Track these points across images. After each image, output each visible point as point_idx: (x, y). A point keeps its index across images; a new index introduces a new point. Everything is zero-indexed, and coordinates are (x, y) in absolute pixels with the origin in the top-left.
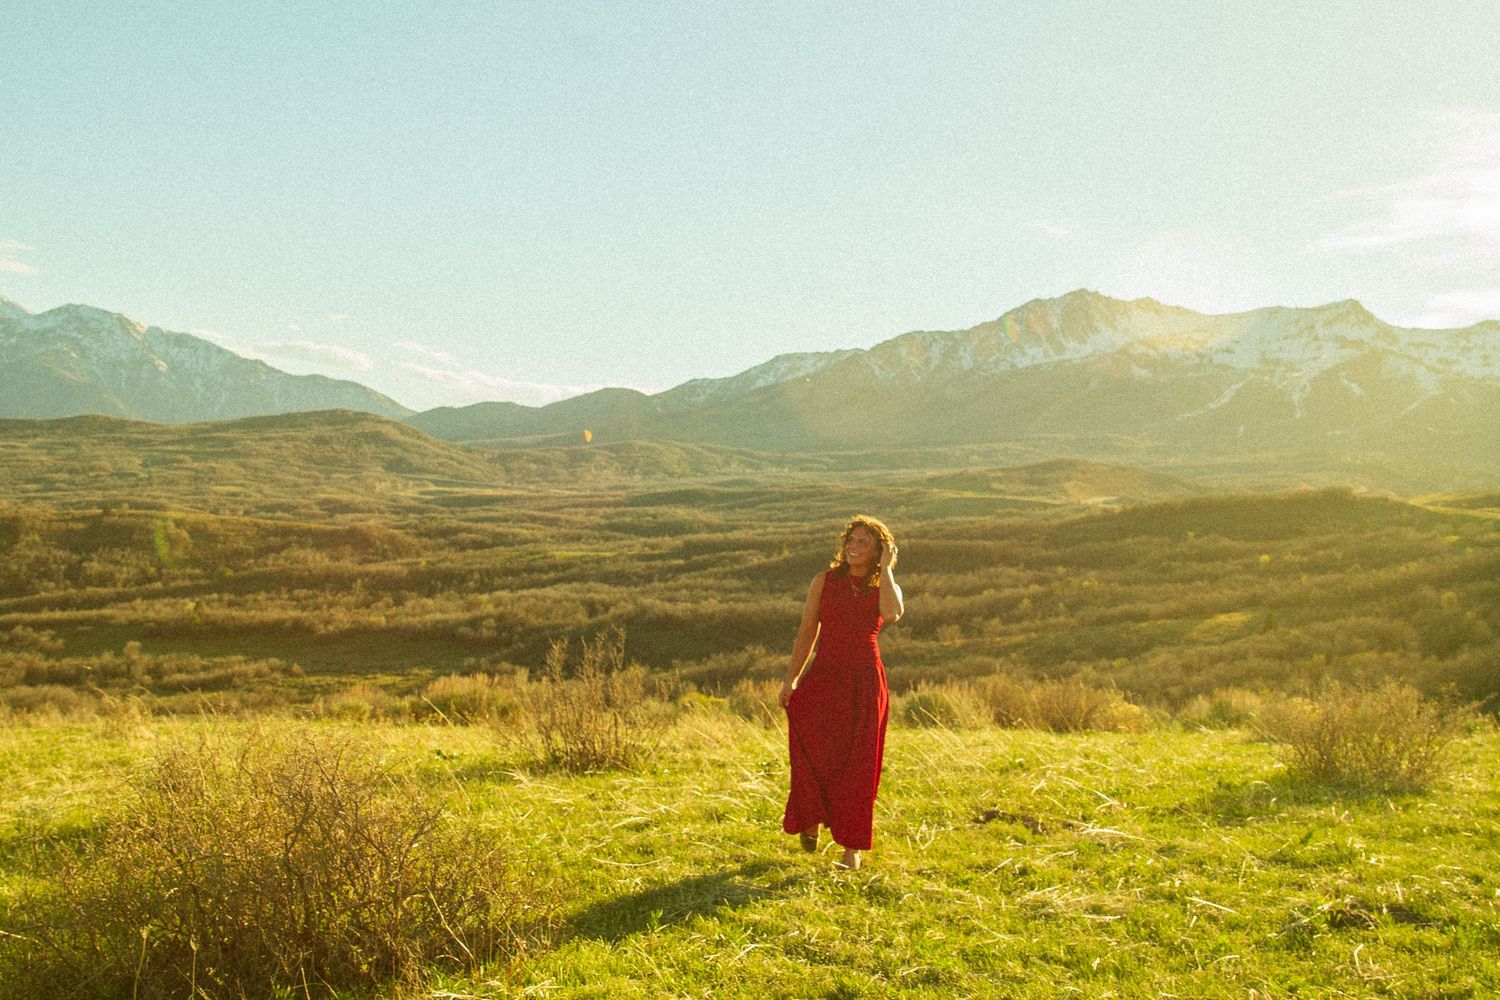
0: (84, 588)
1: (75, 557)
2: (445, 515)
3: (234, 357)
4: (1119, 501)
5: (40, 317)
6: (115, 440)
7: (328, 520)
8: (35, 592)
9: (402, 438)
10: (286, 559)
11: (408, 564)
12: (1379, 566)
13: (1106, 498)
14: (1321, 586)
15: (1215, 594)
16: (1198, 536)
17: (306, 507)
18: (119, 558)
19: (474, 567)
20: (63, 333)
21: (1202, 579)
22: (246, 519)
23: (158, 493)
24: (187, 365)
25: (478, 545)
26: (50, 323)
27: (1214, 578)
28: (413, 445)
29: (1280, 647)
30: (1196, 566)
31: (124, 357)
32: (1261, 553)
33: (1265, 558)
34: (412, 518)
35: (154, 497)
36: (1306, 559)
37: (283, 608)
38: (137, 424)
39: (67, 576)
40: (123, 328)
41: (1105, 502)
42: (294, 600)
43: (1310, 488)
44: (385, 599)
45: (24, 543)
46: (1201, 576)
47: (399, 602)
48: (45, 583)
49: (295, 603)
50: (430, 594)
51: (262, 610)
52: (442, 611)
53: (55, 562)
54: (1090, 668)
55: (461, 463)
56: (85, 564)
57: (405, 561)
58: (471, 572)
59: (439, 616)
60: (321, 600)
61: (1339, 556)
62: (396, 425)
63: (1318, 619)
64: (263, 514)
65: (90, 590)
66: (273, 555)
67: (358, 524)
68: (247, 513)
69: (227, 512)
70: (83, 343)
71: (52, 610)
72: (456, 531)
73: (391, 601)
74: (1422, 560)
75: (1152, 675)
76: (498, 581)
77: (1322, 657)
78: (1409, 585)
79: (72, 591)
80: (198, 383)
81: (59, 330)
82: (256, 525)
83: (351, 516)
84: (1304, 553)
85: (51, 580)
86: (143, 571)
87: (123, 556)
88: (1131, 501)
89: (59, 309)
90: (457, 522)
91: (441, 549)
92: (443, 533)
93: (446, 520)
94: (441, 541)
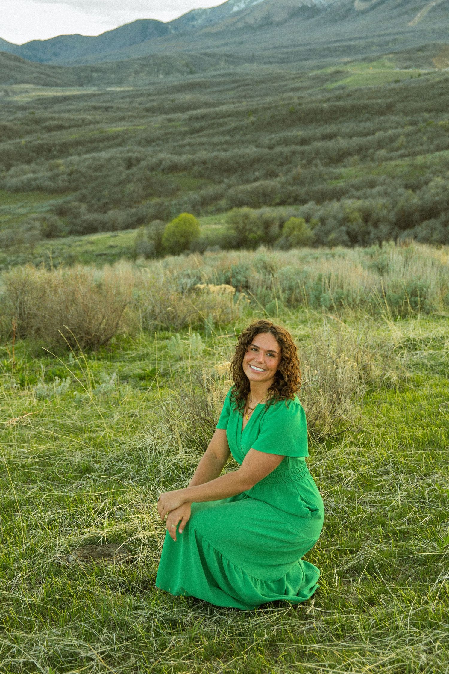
2: (40, 110)
19: (57, 142)
25: (60, 128)
58: (54, 145)
76: (72, 150)
90: (47, 114)
91: (36, 132)
92: (37, 122)
93: (40, 113)
94: (36, 127)
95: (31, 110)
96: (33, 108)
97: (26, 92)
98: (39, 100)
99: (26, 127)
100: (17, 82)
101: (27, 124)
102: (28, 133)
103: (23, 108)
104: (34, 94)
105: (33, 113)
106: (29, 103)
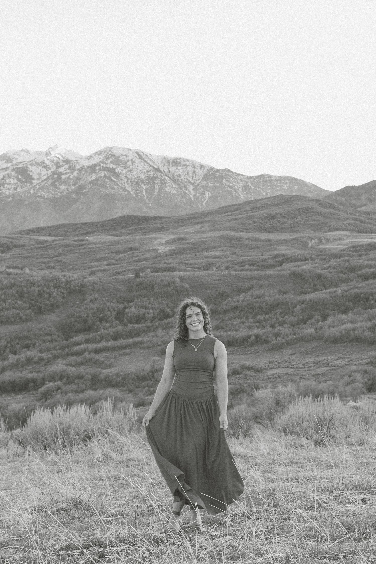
0: (126, 325)
1: (121, 306)
2: (355, 258)
3: (211, 169)
5: (90, 157)
6: (141, 229)
7: (279, 268)
8: (98, 329)
9: (322, 210)
10: (252, 296)
11: (330, 293)
17: (265, 260)
18: (147, 304)
20: (104, 166)
22: (226, 272)
23: (170, 261)
24: (182, 177)
26: (96, 160)
28: (331, 213)
31: (143, 176)
34: (334, 262)
35: (168, 264)
37: (250, 328)
38: (155, 218)
39: (116, 319)
40: (141, 158)
42: (257, 322)
44: (317, 317)
45: (89, 300)
47: (325, 318)
48: (104, 324)
49: (258, 324)
50: (345, 312)
51: (236, 331)
52: (352, 322)
53: (109, 311)
55: (362, 222)
56: (126, 310)
57: (328, 291)
58: (372, 294)
59: (350, 326)
60: (274, 320)
62: (317, 201)
64: (237, 267)
65: (130, 326)
66: (243, 294)
67: (299, 269)
68: (227, 268)
69: (214, 269)
70: (117, 171)
71: (108, 341)
72: (361, 268)
73: (320, 318)
79: (120, 328)
80: (191, 188)
81: (102, 165)
82: (231, 275)
83: (293, 264)
85: (107, 322)
86: (163, 311)
87: (150, 303)
89: (101, 151)
90: (362, 261)
91: (352, 281)
92: (353, 270)
93: (356, 261)
94: (352, 275)
95: (346, 258)
96: (348, 255)
97: (340, 239)
98: (354, 247)
99: (341, 275)
100: (331, 230)
101: (342, 272)
102: (343, 281)
103: (337, 256)
104: (347, 241)
105: (348, 261)
106: (344, 250)
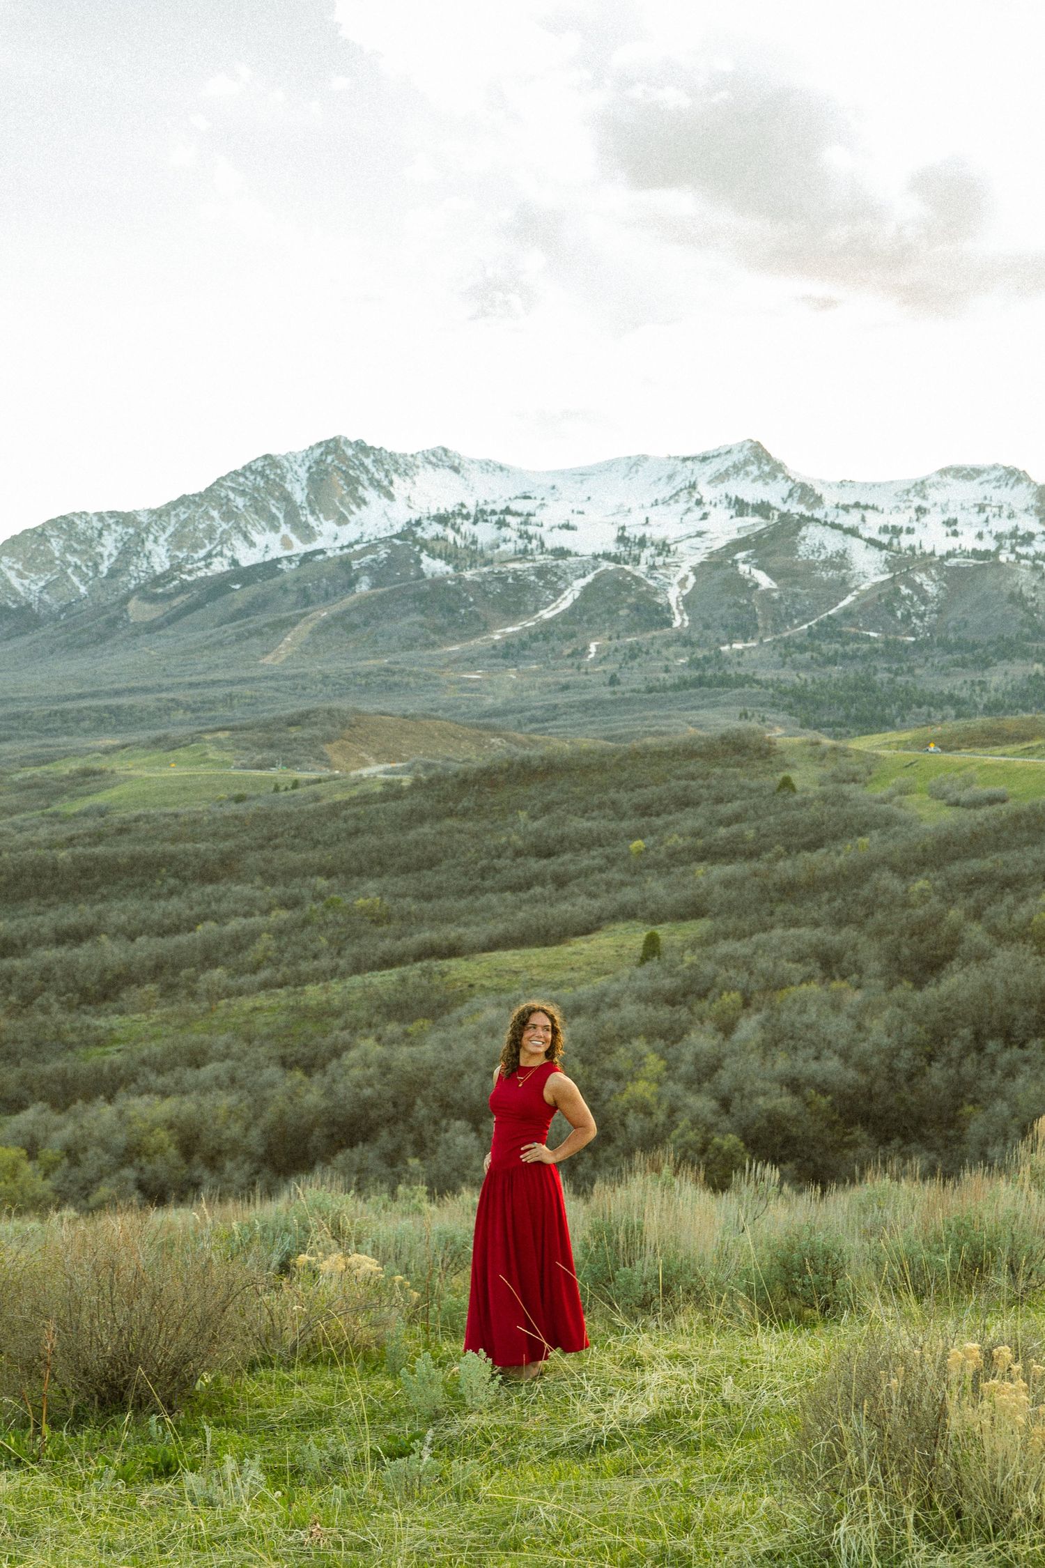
4: (409, 770)
12: (813, 846)
13: (389, 766)
14: (727, 884)
15: (565, 907)
16: (534, 818)
21: (543, 884)
27: (561, 881)
29: (668, 983)
30: (535, 865)
32: (632, 837)
33: (638, 844)
36: (700, 842)
41: (386, 772)
43: (701, 733)
46: (538, 879)
54: (371, 1042)
61: (750, 834)
63: (726, 936)
74: (875, 833)
75: (470, 1046)
77: (736, 996)
78: (860, 873)
84: (697, 834)
88: (428, 767)
